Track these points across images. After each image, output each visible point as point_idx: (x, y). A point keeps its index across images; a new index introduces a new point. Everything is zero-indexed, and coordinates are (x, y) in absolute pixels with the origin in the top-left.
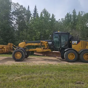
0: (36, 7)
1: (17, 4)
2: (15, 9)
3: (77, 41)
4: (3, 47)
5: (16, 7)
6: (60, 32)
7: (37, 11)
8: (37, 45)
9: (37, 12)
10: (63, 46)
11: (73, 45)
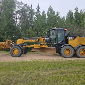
0: (38, 6)
1: (21, 2)
2: (19, 8)
3: (73, 37)
4: (2, 44)
5: (20, 6)
6: (57, 28)
7: (40, 9)
8: (34, 41)
9: (40, 11)
10: (59, 42)
11: (69, 41)
